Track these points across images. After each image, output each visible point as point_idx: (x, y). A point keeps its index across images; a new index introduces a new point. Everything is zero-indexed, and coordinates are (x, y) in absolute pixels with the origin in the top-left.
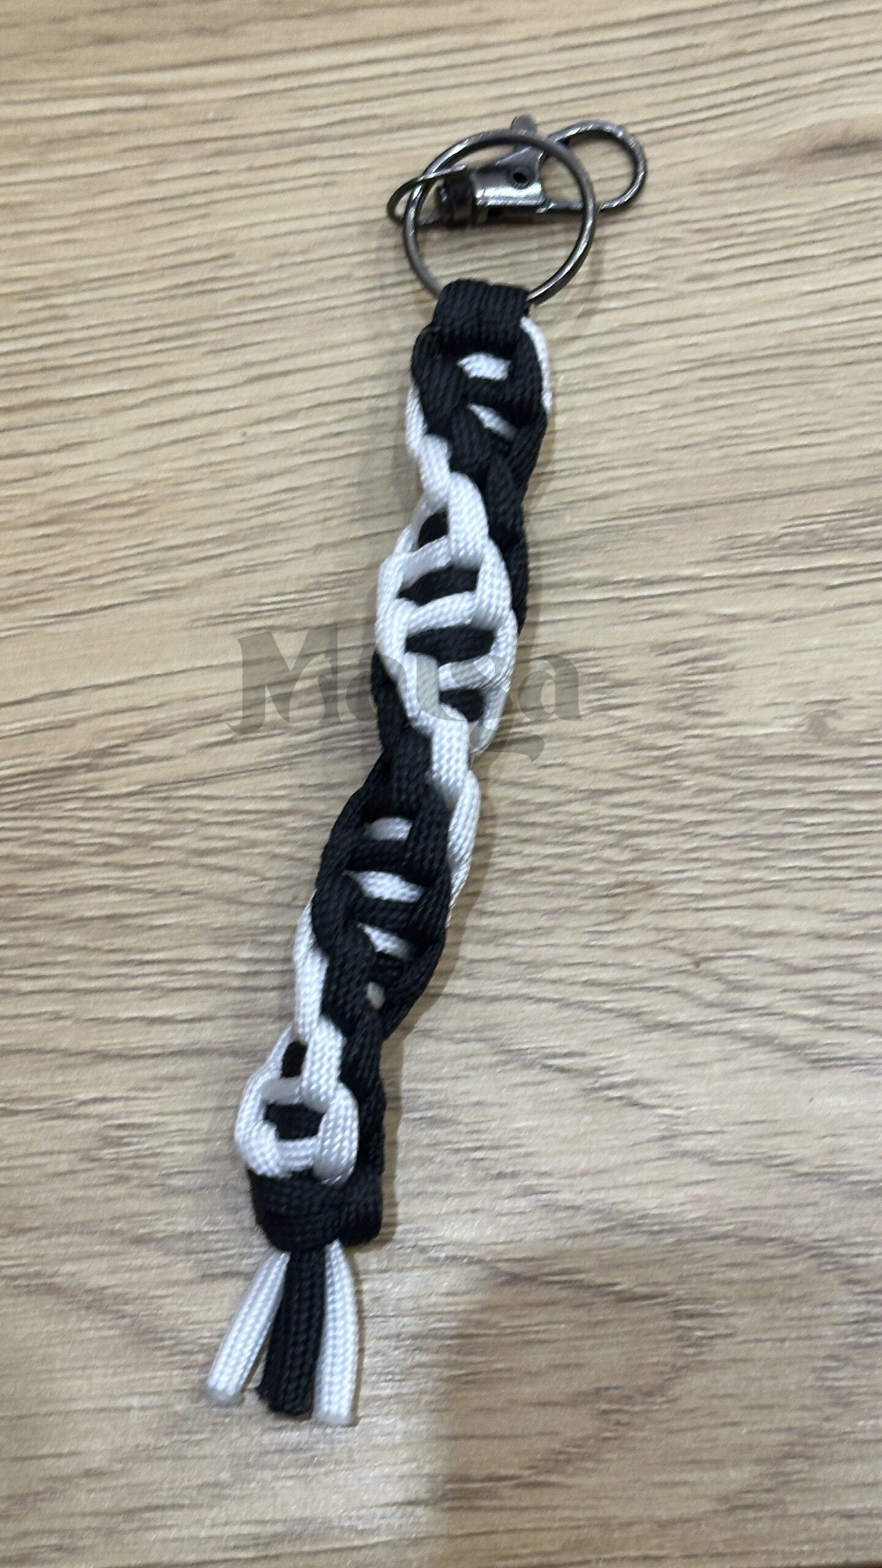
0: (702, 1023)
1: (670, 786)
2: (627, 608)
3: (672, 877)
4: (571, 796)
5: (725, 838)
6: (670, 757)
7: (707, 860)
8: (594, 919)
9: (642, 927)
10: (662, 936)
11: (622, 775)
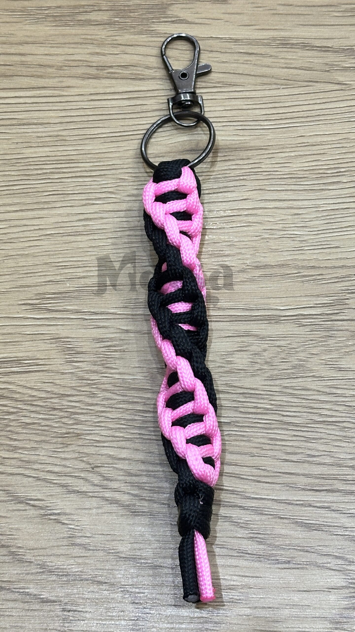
0: (91, 492)
1: (93, 395)
2: (85, 322)
3: (88, 432)
4: (53, 396)
5: (112, 419)
6: (95, 384)
7: (103, 427)
8: (55, 446)
9: (74, 451)
10: (81, 455)
11: (75, 389)
